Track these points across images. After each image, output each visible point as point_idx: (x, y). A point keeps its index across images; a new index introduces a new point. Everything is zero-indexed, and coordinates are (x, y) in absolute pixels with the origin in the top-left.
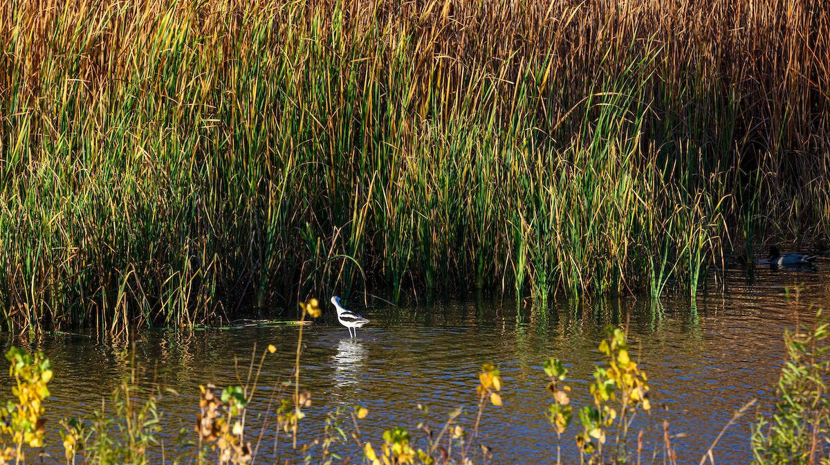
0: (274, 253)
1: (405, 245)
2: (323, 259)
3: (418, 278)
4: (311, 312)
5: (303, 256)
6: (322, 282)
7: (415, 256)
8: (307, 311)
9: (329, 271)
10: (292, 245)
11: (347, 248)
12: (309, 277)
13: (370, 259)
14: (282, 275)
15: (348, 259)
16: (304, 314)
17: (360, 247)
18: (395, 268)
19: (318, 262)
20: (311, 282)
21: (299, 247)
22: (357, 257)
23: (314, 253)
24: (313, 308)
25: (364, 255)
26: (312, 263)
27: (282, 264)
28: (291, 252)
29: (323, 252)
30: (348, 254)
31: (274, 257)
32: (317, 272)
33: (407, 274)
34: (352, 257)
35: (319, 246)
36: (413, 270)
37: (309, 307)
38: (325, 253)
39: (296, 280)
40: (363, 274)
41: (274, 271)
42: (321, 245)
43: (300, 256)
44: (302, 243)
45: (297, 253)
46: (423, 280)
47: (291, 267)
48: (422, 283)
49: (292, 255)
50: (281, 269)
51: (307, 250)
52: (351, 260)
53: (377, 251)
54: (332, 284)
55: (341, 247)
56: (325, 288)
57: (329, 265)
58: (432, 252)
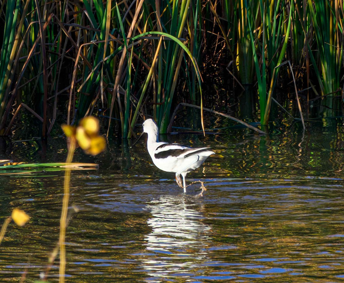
0: (21, 28)
1: (280, 12)
2: (118, 40)
3: (305, 78)
4: (85, 143)
5: (79, 34)
6: (117, 87)
7: (300, 33)
8: (77, 143)
9: (130, 64)
10: (55, 12)
11: (165, 18)
12: (91, 75)
13: (211, 39)
14: (36, 72)
15: (166, 40)
16: (72, 148)
17: (190, 17)
18: (259, 57)
19: (109, 45)
20: (94, 86)
21: (71, 17)
22: (184, 36)
23: (100, 29)
24: (89, 135)
25: (198, 32)
26: (95, 48)
27: (37, 49)
28: (54, 28)
29: (117, 26)
30: (166, 30)
31: (21, 35)
32: (107, 66)
33: (283, 69)
34: (176, 36)
35: (109, 14)
36: (296, 63)
37: (80, 132)
38: (122, 28)
39: (65, 81)
40: (197, 71)
41: (21, 63)
42: (114, 12)
43: (73, 34)
44: (77, 9)
45: (67, 28)
46: (315, 81)
47: (54, 54)
48: (313, 87)
49: (56, 33)
50: (34, 60)
51: (86, 21)
52: (173, 42)
53: (225, 24)
54: (136, 91)
55: (154, 17)
56: (122, 96)
57: (129, 51)
58: (334, 25)
